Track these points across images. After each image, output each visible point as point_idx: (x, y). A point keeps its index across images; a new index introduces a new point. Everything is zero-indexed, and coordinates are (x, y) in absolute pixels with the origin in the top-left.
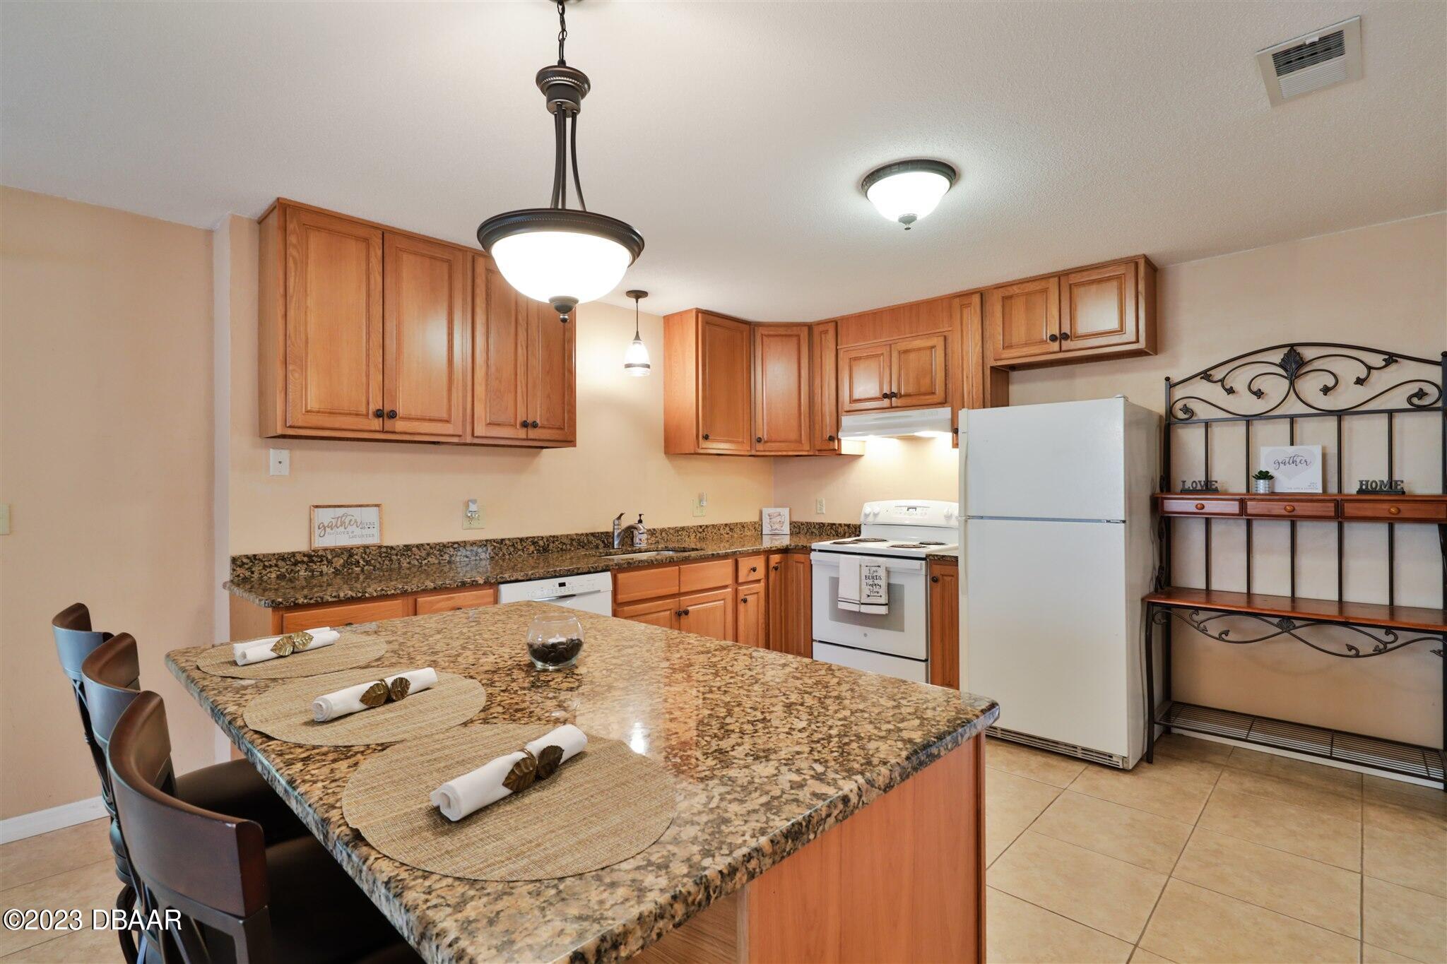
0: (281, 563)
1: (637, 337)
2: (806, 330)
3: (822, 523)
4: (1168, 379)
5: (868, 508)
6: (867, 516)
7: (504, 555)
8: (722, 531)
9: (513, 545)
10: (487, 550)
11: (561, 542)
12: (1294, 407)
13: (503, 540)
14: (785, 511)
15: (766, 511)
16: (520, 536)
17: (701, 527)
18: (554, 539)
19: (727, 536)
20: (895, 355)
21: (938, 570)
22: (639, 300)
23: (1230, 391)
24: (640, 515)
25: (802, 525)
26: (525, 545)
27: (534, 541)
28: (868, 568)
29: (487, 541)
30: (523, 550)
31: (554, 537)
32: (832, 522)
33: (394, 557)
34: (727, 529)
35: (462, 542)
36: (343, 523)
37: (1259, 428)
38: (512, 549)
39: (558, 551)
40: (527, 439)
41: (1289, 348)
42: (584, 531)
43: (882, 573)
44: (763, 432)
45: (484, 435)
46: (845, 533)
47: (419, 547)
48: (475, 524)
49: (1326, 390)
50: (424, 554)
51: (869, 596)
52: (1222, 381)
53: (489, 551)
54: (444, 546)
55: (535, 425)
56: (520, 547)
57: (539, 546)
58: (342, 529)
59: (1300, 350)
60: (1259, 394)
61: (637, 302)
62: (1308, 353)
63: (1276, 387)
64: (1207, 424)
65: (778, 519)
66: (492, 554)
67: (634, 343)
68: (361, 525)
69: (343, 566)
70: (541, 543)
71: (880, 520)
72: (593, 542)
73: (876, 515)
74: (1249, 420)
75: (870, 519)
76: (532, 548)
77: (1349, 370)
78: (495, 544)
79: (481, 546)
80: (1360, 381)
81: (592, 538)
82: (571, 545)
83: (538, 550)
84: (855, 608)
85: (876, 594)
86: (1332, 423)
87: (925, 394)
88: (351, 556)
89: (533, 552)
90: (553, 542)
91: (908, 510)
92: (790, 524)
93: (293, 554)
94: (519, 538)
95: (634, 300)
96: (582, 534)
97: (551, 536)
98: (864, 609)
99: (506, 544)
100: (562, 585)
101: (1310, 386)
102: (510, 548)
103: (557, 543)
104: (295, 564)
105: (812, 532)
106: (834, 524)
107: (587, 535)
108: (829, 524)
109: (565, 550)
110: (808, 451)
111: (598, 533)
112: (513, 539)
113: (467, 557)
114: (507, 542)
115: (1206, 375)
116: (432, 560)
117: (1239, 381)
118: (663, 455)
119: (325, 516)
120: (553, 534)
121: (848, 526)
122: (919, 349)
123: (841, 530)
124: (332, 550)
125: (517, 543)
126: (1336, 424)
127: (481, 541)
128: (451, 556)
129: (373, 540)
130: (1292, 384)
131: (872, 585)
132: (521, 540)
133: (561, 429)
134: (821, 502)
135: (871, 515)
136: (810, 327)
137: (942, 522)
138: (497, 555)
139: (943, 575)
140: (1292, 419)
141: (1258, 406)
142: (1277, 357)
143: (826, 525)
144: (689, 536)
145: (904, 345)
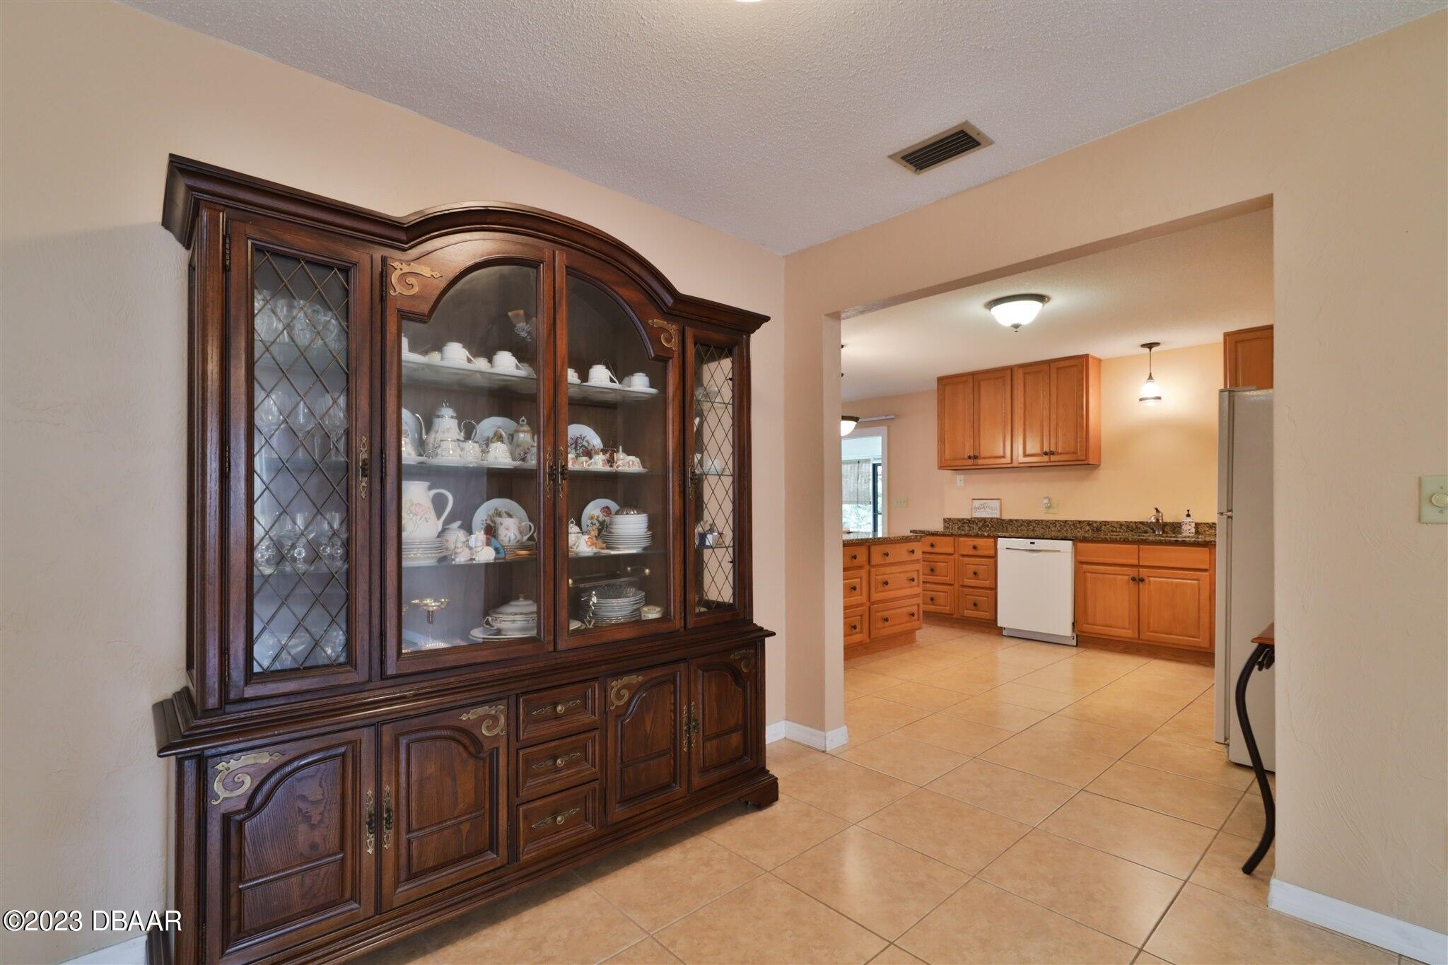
0: (959, 523)
1: (1150, 377)
7: (1067, 530)
9: (1074, 525)
11: (1112, 526)
13: (1066, 521)
16: (1080, 520)
22: (1150, 350)
24: (1188, 511)
26: (1082, 525)
27: (1089, 524)
30: (1081, 528)
31: (1106, 522)
33: (1004, 525)
36: (984, 507)
38: (1073, 527)
39: (1109, 532)
40: (1050, 462)
42: (1133, 520)
47: (1017, 521)
48: (1051, 510)
50: (1019, 524)
54: (1030, 521)
55: (1052, 453)
56: (1078, 526)
57: (1093, 527)
58: (983, 510)
67: (1147, 382)
68: (992, 508)
69: (982, 526)
70: (1095, 525)
72: (1142, 528)
76: (1088, 528)
79: (1051, 523)
82: (1121, 528)
83: (1092, 529)
88: (985, 522)
89: (1089, 531)
90: (1105, 526)
93: (963, 519)
94: (1078, 521)
96: (1131, 522)
97: (1103, 521)
99: (1069, 524)
100: (1031, 543)
103: (1108, 526)
104: (964, 523)
107: (1135, 523)
109: (1115, 531)
112: (1073, 521)
113: (1043, 529)
114: (1069, 522)
116: (1023, 528)
119: (977, 503)
120: (1105, 520)
124: (978, 519)
125: (1076, 524)
127: (1051, 520)
128: (1034, 527)
129: (996, 515)
132: (1080, 522)
133: (1075, 453)
138: (1062, 529)
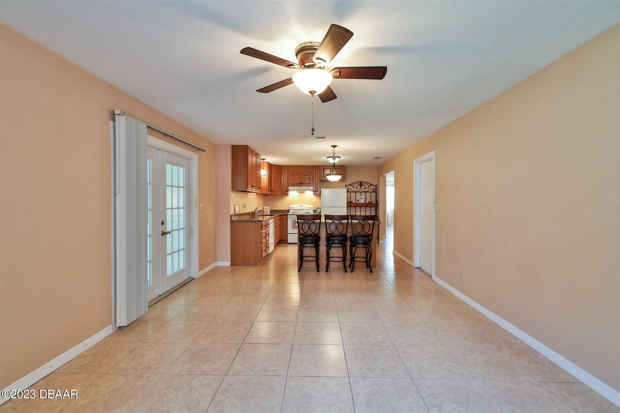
1: (263, 169)
2: (280, 167)
4: (346, 185)
5: (291, 206)
6: (291, 208)
12: (361, 191)
14: (269, 207)
15: (265, 207)
20: (302, 175)
23: (354, 187)
25: (273, 210)
32: (282, 210)
41: (360, 182)
44: (273, 189)
49: (364, 188)
60: (357, 188)
61: (263, 161)
62: (363, 183)
63: (359, 187)
64: (351, 192)
65: (267, 209)
71: (294, 209)
74: (356, 192)
75: (292, 209)
77: (367, 186)
80: (368, 188)
86: (365, 193)
87: (308, 184)
91: (300, 206)
92: (270, 210)
101: (363, 187)
105: (276, 212)
108: (280, 210)
115: (350, 185)
117: (355, 186)
121: (286, 210)
122: (307, 175)
123: (284, 211)
134: (278, 205)
137: (309, 209)
140: (361, 192)
141: (356, 190)
142: (359, 183)
145: (304, 174)
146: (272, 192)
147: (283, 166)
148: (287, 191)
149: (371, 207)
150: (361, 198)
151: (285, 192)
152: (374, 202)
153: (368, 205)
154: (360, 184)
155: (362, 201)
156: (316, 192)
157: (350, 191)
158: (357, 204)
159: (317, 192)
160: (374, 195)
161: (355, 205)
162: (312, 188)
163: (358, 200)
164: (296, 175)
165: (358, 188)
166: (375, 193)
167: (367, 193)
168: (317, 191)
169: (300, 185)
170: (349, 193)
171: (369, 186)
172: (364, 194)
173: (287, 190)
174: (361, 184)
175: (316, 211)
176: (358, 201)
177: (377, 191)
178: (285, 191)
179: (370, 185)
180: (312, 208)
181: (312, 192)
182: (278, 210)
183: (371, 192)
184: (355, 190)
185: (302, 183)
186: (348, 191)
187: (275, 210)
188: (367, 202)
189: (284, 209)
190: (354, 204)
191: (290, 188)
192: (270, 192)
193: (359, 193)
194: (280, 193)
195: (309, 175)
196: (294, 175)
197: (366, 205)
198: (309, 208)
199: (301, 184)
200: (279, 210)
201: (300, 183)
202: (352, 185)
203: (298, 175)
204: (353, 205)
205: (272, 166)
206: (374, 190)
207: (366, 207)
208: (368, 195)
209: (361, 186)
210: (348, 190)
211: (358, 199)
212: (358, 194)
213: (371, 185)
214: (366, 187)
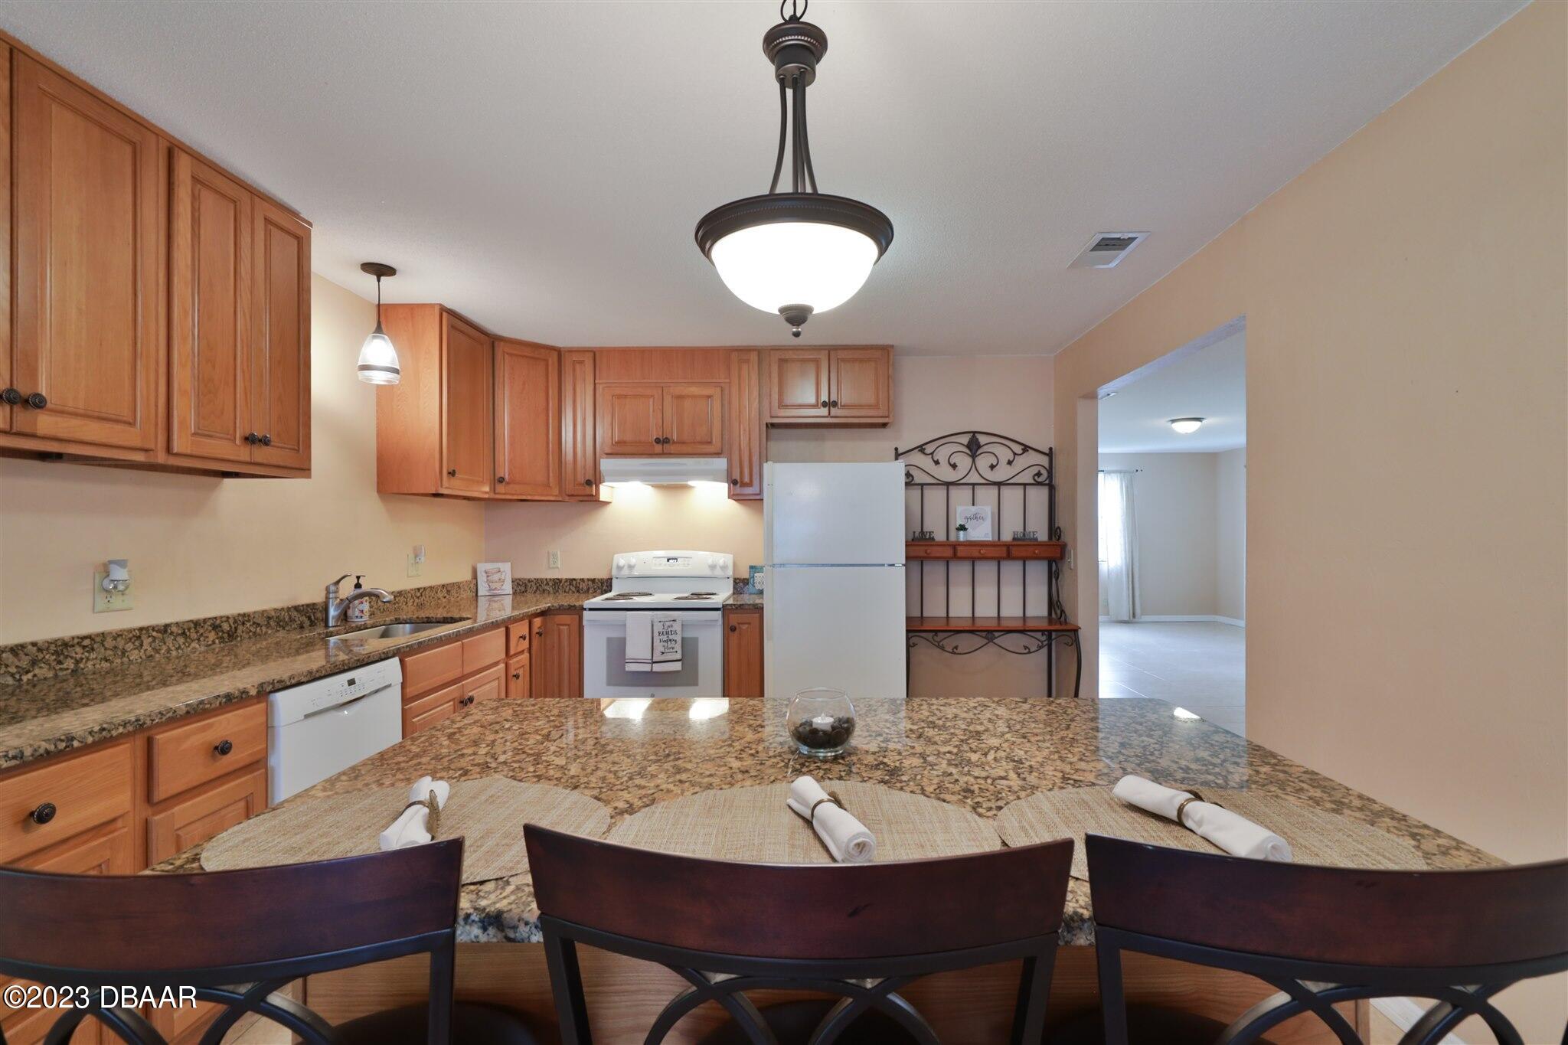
1: (378, 329)
2: (555, 355)
3: (558, 579)
4: (896, 449)
5: (621, 559)
6: (619, 568)
7: (169, 650)
8: (440, 595)
9: (184, 633)
10: (141, 645)
11: (254, 623)
12: (974, 478)
13: (167, 626)
14: (506, 567)
15: (482, 568)
17: (419, 589)
18: (244, 619)
19: (444, 600)
20: (668, 399)
21: (734, 619)
22: (382, 278)
23: (937, 463)
24: (358, 578)
25: (529, 581)
26: (201, 631)
27: (215, 624)
28: (662, 623)
29: (141, 629)
30: (199, 640)
31: (244, 615)
32: (572, 577)
34: (445, 591)
35: (98, 635)
37: (954, 492)
38: (181, 640)
39: (250, 638)
40: (251, 463)
41: (972, 434)
43: (677, 627)
44: (504, 471)
45: (189, 452)
46: (588, 589)
47: (15, 650)
48: (117, 601)
49: (992, 467)
50: (24, 662)
51: (663, 653)
52: (932, 454)
53: (144, 647)
54: (65, 645)
55: (265, 442)
56: (194, 636)
57: (223, 632)
59: (978, 436)
60: (954, 466)
61: (379, 281)
62: (982, 439)
63: (964, 461)
64: (922, 485)
65: (496, 577)
66: (150, 651)
67: (374, 337)
70: (226, 627)
71: (636, 573)
72: (297, 619)
73: (631, 567)
74: (948, 484)
75: (625, 572)
76: (212, 636)
77: (1004, 454)
78: (154, 634)
79: (130, 639)
80: (1010, 463)
81: (296, 613)
82: (268, 625)
83: (222, 638)
84: (647, 668)
85: (671, 650)
86: (994, 490)
87: (701, 443)
89: (214, 642)
90: (243, 624)
91: (668, 560)
92: (513, 582)
94: (192, 621)
95: (375, 277)
96: (283, 609)
97: (239, 615)
98: (657, 668)
99: (172, 633)
100: (351, 682)
101: (983, 462)
102: (178, 638)
103: (248, 624)
105: (544, 590)
106: (574, 579)
107: (289, 609)
108: (567, 580)
109: (259, 635)
110: (556, 496)
111: (303, 606)
112: (184, 623)
113: (107, 660)
114: (174, 629)
115: (921, 449)
116: (42, 672)
117: (942, 454)
118: (376, 493)
120: (242, 612)
121: (593, 581)
122: (694, 397)
123: (583, 586)
125: (189, 630)
126: (997, 491)
127: (130, 631)
128: (77, 662)
130: (974, 461)
131: (666, 641)
132: (196, 624)
133: (294, 450)
134: (555, 556)
135: (626, 567)
136: (559, 352)
137: (707, 572)
138: (157, 651)
139: (739, 624)
140: (974, 485)
141: (950, 476)
142: (965, 439)
143: (563, 581)
144: (407, 603)
145: (679, 390)
146: (500, 488)
147: (572, 351)
148: (589, 483)
149: (1024, 560)
150: (976, 517)
151: (580, 484)
152: (1043, 536)
153: (1015, 552)
154: (968, 446)
155: (982, 532)
156: (744, 485)
157: (917, 480)
158: (959, 549)
159: (750, 484)
160: (1038, 497)
161: (949, 552)
162: (721, 463)
163: (962, 528)
164: (635, 396)
165: (959, 465)
166: (1044, 492)
167: (1006, 492)
168: (747, 479)
169: (658, 448)
170: (917, 492)
171: (1015, 454)
172: (987, 495)
173: (590, 476)
174: (974, 447)
175: (746, 582)
176: (962, 532)
177: (1058, 480)
178: (581, 479)
179: (1018, 449)
180: (724, 568)
181: (723, 488)
182: (557, 582)
183: (1025, 485)
184: (946, 474)
185: (666, 441)
186: (910, 482)
187: (542, 580)
188: (1007, 537)
189: (586, 576)
190: (941, 545)
191: (606, 464)
192: (487, 489)
193: (967, 492)
194: (556, 491)
195: (709, 397)
196: (626, 396)
197: (1003, 552)
198: (713, 567)
199: (662, 446)
200: (560, 580)
201: (658, 441)
202: (929, 449)
203: (648, 397)
204: (936, 552)
205: (500, 349)
206: (1039, 474)
207: (999, 560)
208: (1012, 497)
209: (974, 456)
210: (908, 475)
211: (960, 522)
212: (960, 495)
213: (1026, 448)
214: (997, 462)
